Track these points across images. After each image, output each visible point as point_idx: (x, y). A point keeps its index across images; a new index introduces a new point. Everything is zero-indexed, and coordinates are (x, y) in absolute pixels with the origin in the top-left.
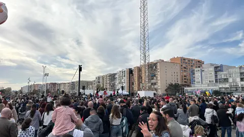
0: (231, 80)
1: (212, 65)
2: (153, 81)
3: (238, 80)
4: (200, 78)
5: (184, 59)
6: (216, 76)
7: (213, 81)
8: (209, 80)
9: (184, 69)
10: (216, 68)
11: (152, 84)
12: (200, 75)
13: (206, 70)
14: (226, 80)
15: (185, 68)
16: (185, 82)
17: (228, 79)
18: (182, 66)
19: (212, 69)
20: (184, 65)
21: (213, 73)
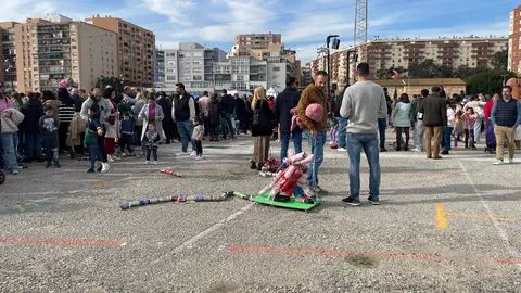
0: (235, 78)
1: (198, 46)
2: (54, 69)
3: (247, 77)
4: (175, 71)
5: (125, 26)
6: (207, 68)
7: (200, 78)
8: (192, 74)
9: (124, 47)
10: (207, 52)
11: (52, 76)
12: (175, 63)
13: (188, 55)
14: (227, 78)
15: (126, 44)
16: (127, 76)
17: (229, 75)
18: (121, 39)
19: (200, 54)
20: (125, 39)
21: (201, 62)
